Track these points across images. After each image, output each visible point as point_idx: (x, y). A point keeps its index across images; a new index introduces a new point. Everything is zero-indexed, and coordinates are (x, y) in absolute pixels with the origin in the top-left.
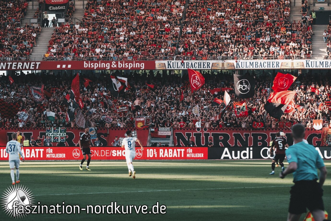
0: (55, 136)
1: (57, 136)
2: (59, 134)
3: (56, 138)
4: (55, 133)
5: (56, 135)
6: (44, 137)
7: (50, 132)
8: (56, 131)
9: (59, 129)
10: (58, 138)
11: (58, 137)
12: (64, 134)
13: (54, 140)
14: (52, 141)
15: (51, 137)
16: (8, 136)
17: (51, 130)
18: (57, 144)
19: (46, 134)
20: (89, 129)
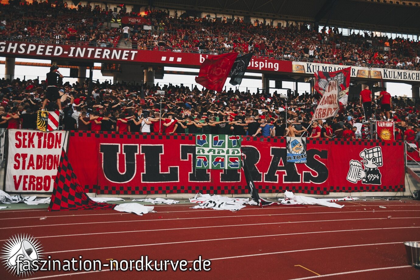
0: (216, 154)
1: (222, 154)
2: (225, 150)
3: (220, 161)
4: (216, 149)
5: (219, 153)
6: (190, 156)
7: (204, 146)
8: (220, 144)
9: (225, 139)
10: (223, 160)
11: (224, 156)
12: (236, 152)
13: (215, 163)
14: (210, 168)
15: (208, 156)
16: (103, 153)
17: (208, 142)
18: (221, 173)
19: (197, 150)
20: (291, 142)
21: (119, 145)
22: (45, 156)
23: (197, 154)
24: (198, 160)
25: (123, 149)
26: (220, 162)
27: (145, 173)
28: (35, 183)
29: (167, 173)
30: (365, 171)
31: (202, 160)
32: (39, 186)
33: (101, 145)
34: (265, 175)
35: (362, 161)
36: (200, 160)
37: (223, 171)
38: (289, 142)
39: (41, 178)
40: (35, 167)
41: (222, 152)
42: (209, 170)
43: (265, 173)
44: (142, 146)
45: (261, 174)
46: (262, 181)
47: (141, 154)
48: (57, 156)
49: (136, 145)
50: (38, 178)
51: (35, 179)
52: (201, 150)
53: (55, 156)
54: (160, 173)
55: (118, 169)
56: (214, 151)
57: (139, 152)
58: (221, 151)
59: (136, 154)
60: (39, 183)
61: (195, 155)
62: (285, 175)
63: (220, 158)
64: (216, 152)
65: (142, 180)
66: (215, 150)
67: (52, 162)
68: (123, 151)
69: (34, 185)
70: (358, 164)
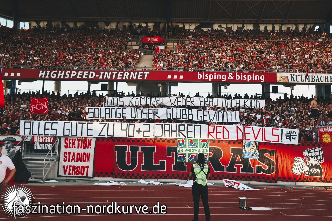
0: (191, 152)
1: (195, 152)
2: (198, 149)
4: (191, 149)
6: (173, 153)
7: (183, 147)
8: (194, 145)
9: (197, 142)
10: (196, 156)
12: (205, 151)
15: (186, 154)
16: (117, 152)
17: (186, 144)
19: (178, 150)
20: (246, 144)
21: (127, 146)
22: (81, 153)
23: (178, 152)
24: (179, 156)
25: (130, 149)
26: (194, 158)
27: (143, 165)
28: (76, 170)
29: (158, 165)
30: (308, 166)
31: (182, 156)
32: (78, 173)
33: (116, 146)
34: (227, 167)
35: (305, 158)
36: (180, 156)
38: (245, 144)
39: (79, 167)
40: (76, 160)
42: (186, 163)
43: (226, 166)
44: (142, 147)
45: (223, 166)
46: (224, 172)
47: (141, 152)
48: (89, 153)
49: (138, 146)
50: (78, 167)
51: (76, 168)
52: (181, 150)
53: (88, 153)
54: (153, 165)
55: (126, 162)
57: (140, 151)
58: (194, 150)
59: (137, 152)
60: (78, 171)
61: (176, 153)
62: (242, 168)
63: (194, 155)
65: (141, 169)
67: (86, 157)
68: (129, 150)
69: (75, 171)
70: (302, 160)
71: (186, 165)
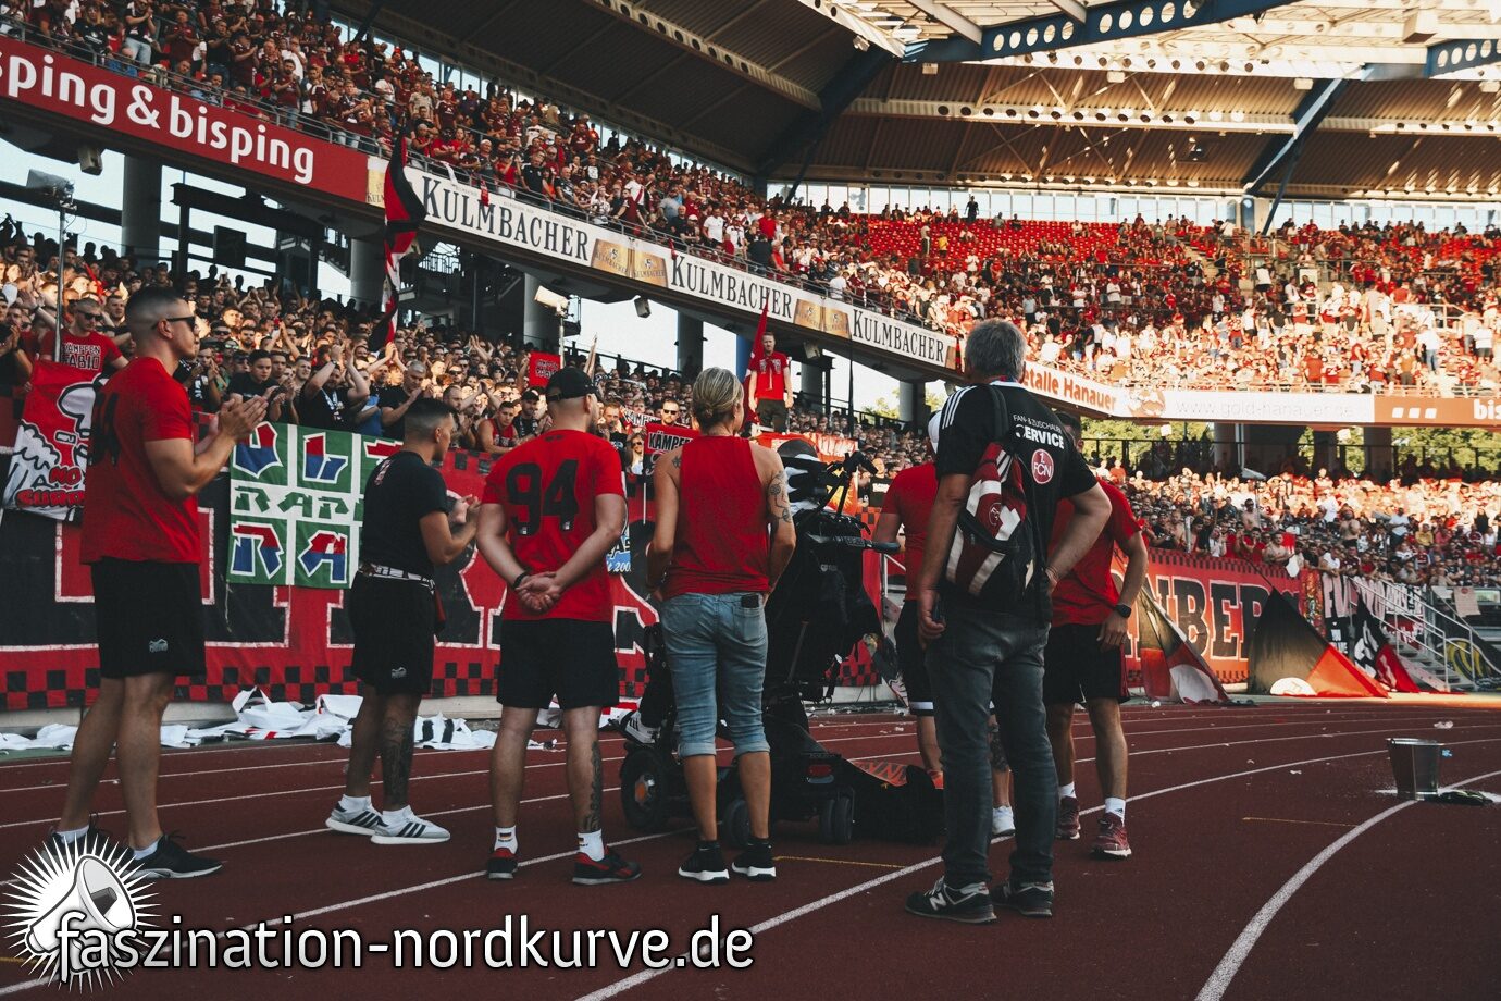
0: (315, 519)
1: (336, 519)
2: (350, 500)
3: (330, 549)
4: (316, 494)
5: (325, 513)
7: (267, 478)
8: (328, 474)
9: (349, 454)
10: (340, 545)
11: (346, 530)
13: (310, 560)
14: (290, 580)
15: (281, 525)
17: (284, 460)
18: (330, 606)
19: (234, 495)
23: (234, 511)
24: (237, 540)
26: (329, 556)
31: (257, 541)
34: (494, 617)
36: (246, 542)
37: (341, 598)
41: (337, 511)
42: (283, 588)
43: (491, 611)
45: (479, 613)
46: (481, 645)
52: (252, 497)
54: (60, 597)
56: (308, 503)
58: (334, 506)
61: (224, 519)
63: (330, 539)
64: (317, 506)
66: (310, 498)
71: (285, 604)
